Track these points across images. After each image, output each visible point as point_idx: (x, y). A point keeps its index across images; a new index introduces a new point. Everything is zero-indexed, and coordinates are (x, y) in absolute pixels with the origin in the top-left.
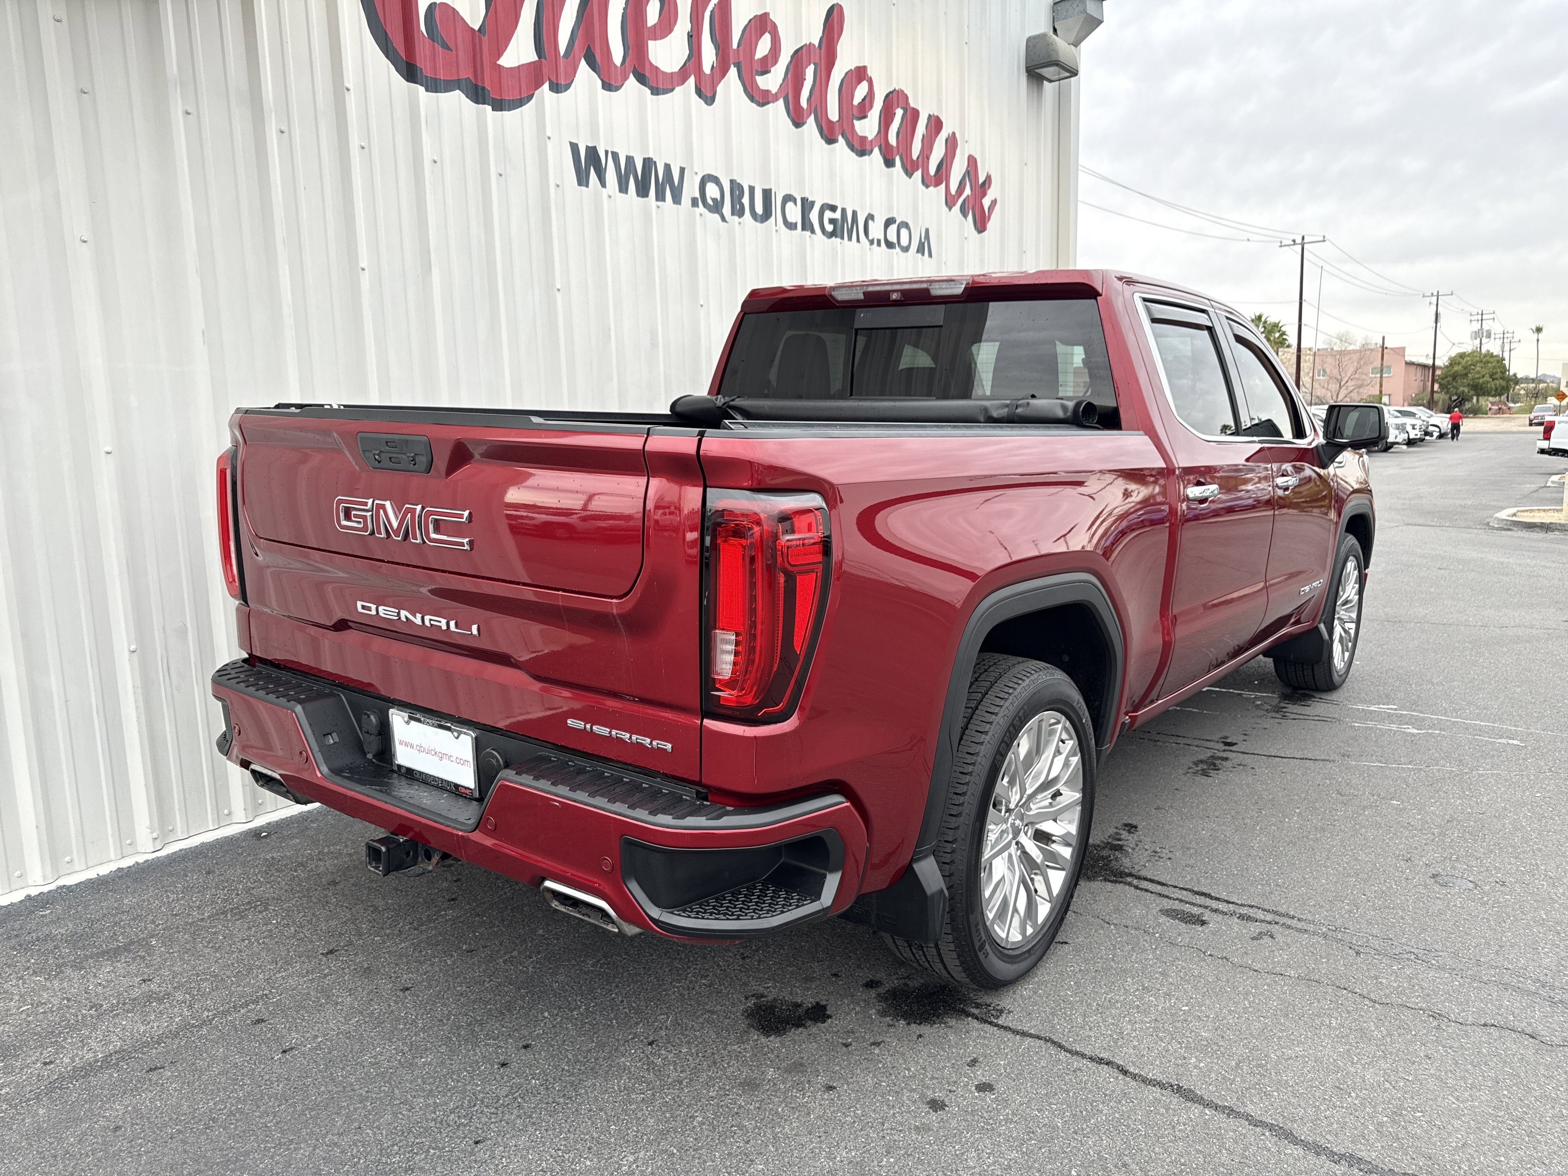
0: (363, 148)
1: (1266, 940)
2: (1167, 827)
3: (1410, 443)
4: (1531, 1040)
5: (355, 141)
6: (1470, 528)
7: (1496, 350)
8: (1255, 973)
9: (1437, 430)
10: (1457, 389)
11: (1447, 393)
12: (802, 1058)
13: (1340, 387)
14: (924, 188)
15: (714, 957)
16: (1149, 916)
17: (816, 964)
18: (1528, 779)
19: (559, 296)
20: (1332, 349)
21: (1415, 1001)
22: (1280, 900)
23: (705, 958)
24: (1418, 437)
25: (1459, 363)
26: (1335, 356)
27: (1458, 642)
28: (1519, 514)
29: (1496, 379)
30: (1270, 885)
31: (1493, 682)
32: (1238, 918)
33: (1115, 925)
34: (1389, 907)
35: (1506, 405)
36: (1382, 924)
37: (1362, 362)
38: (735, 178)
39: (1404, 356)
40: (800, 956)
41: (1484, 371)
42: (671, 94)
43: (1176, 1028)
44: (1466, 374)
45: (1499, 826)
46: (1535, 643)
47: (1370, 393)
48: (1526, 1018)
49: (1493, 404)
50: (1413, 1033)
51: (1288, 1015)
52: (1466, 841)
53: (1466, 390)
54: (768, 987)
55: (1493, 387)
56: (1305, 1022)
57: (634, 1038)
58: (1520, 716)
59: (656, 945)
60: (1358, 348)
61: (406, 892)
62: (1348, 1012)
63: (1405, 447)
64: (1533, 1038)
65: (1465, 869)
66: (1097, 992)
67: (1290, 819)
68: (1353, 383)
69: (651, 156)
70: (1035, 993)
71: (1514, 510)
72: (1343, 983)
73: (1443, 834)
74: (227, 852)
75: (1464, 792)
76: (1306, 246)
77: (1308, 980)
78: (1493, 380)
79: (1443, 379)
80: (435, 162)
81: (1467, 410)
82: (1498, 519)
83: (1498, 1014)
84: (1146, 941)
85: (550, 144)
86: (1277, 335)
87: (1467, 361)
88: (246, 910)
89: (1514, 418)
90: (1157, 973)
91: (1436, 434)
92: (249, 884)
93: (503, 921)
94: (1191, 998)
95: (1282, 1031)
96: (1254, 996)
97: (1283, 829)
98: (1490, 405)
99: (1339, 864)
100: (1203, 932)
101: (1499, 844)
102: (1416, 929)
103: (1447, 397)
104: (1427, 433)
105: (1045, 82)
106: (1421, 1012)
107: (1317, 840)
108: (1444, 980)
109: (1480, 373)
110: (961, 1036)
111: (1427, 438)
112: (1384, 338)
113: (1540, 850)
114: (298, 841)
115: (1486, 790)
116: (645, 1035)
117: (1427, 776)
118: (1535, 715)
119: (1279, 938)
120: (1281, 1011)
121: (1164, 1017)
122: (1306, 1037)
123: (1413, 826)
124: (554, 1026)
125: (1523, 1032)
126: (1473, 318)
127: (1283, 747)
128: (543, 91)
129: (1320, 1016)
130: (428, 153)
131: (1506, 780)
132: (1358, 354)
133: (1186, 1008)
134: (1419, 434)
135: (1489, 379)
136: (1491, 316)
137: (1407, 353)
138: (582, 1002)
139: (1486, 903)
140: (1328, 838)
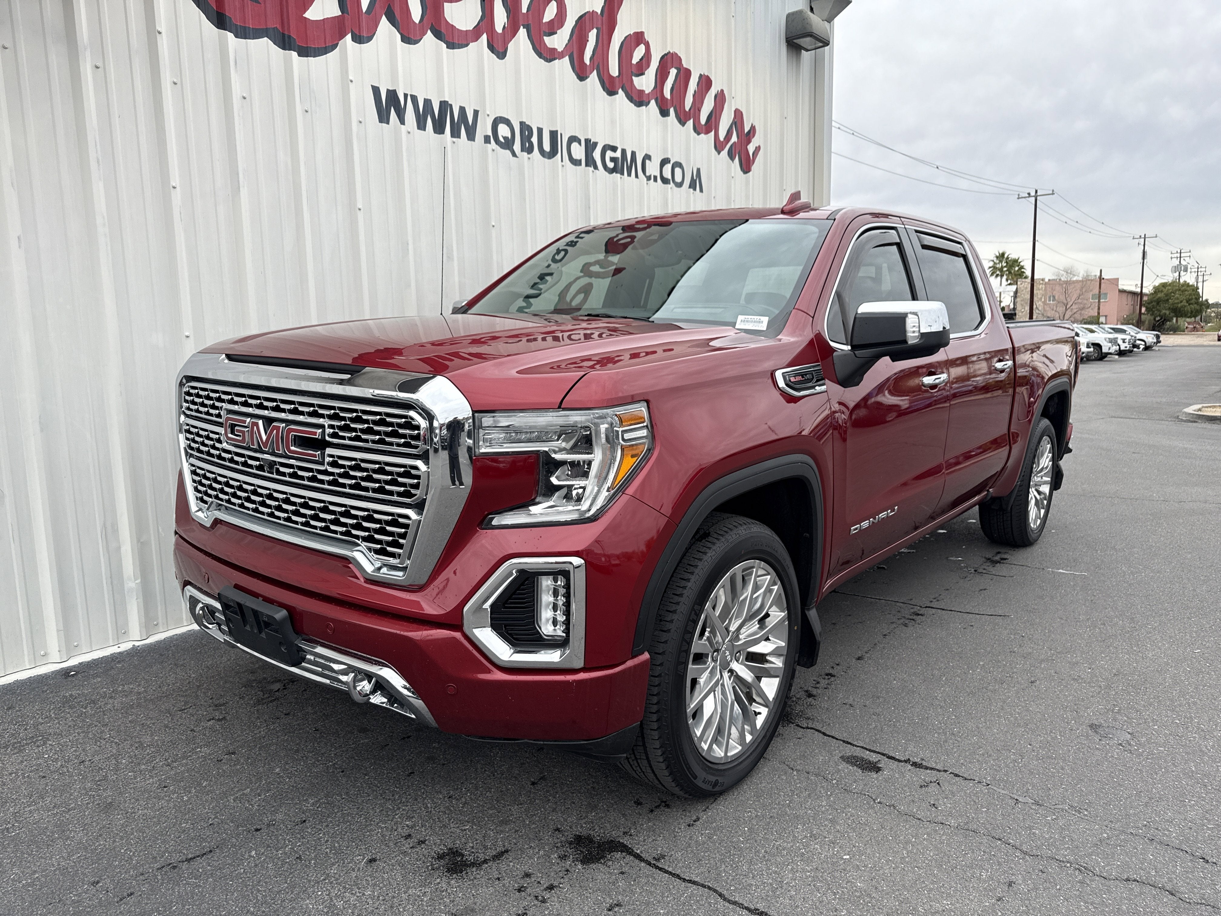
0: (175, 83)
1: (933, 788)
2: (863, 677)
3: (1121, 353)
4: (1170, 897)
5: (167, 77)
6: (1162, 420)
7: (1191, 281)
8: (918, 822)
9: (1143, 343)
10: (1161, 311)
11: (1152, 315)
12: (475, 904)
13: (1066, 310)
14: (696, 135)
15: (425, 799)
16: (831, 763)
17: (516, 807)
18: (1191, 636)
19: (360, 215)
20: (1060, 280)
21: (1064, 853)
22: (953, 749)
23: (416, 800)
24: (1128, 348)
25: (1162, 291)
26: (1062, 285)
27: (1142, 514)
28: (1204, 409)
29: (1192, 304)
30: (946, 734)
31: (1167, 549)
32: (912, 765)
33: (798, 771)
34: (1051, 758)
35: (1199, 324)
36: (1043, 774)
37: (1084, 290)
38: (524, 120)
39: (1118, 285)
40: (503, 799)
41: (1182, 298)
42: (466, 48)
43: (835, 878)
44: (1168, 300)
45: (1160, 680)
46: (1207, 515)
47: (1090, 314)
48: (1168, 874)
49: (1189, 323)
50: (1058, 887)
51: (941, 866)
52: (1129, 693)
53: (1167, 312)
54: (465, 830)
55: (1189, 310)
56: (957, 874)
57: (324, 880)
58: (1189, 579)
59: (376, 786)
60: (1080, 279)
61: (174, 729)
62: (999, 864)
63: (1117, 357)
64: (1172, 894)
65: (1125, 721)
66: (767, 839)
67: (974, 671)
68: (1076, 306)
69: (446, 99)
70: (710, 838)
71: (1199, 406)
72: (998, 833)
73: (1109, 687)
74: (34, 689)
75: (1132, 648)
76: (1038, 198)
77: (967, 830)
78: (1189, 304)
79: (1149, 303)
80: (244, 98)
81: (1168, 329)
82: (1186, 413)
83: (1141, 868)
84: (823, 787)
85: (352, 86)
86: (1017, 269)
87: (1168, 290)
88: (27, 744)
89: (1206, 335)
90: (827, 820)
91: (1142, 347)
92: (40, 720)
93: (248, 758)
94: (854, 846)
95: (933, 883)
96: (913, 845)
97: (966, 681)
98: (1186, 325)
99: (1011, 715)
100: (877, 779)
101: (1158, 697)
102: (1073, 779)
103: (1152, 318)
104: (1135, 346)
105: (802, 51)
106: (1068, 865)
107: (994, 691)
108: (1094, 831)
109: (1178, 299)
110: (630, 883)
111: (1135, 349)
112: (1101, 271)
113: (1195, 703)
114: (99, 679)
115: (1152, 646)
116: (337, 876)
117: (1101, 632)
118: (1202, 578)
119: (946, 787)
120: (936, 861)
121: (825, 866)
122: (956, 890)
123: (1082, 679)
124: (256, 865)
125: (1163, 888)
126: (1173, 256)
127: (978, 605)
128: (346, 41)
129: (972, 868)
130: (237, 90)
131: (1171, 637)
132: (1081, 284)
133: (848, 857)
134: (1128, 346)
135: (1186, 304)
136: (1188, 254)
137: (1120, 283)
138: (289, 841)
139: (1141, 755)
140: (1005, 689)
